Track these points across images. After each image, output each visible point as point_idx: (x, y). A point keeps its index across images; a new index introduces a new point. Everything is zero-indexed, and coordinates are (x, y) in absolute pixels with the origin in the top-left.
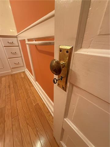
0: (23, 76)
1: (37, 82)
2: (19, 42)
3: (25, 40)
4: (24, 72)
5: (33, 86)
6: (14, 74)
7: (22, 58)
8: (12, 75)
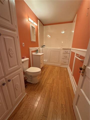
0: (65, 70)
1: (73, 76)
2: (71, 52)
3: (75, 53)
4: (67, 68)
5: (69, 78)
6: (61, 67)
7: (69, 60)
8: (60, 67)
